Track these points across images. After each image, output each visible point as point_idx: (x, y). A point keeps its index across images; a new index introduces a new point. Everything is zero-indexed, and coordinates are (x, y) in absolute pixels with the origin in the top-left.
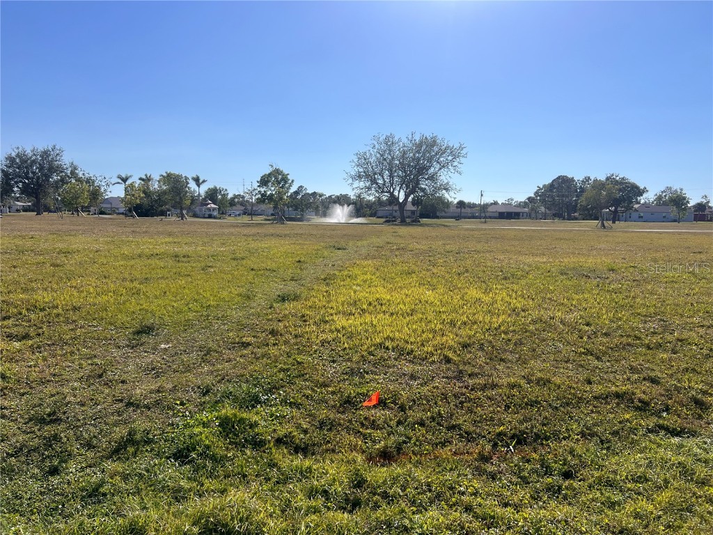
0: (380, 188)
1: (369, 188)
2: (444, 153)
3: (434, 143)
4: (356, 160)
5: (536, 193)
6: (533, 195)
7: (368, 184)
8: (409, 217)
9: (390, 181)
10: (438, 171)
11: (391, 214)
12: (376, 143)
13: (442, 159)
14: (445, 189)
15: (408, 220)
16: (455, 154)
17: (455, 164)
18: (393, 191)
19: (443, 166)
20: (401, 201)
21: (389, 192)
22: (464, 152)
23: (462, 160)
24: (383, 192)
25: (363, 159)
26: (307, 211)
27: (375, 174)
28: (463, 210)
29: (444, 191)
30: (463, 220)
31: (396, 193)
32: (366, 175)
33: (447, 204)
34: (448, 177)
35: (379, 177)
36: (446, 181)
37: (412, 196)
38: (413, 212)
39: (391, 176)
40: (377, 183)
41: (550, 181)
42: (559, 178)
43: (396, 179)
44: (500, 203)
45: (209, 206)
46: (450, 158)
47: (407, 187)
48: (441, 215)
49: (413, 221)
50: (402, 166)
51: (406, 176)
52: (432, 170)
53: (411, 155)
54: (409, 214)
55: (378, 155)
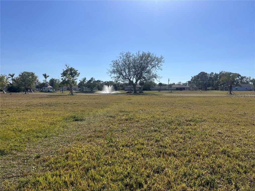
0: (124, 77)
1: (119, 77)
2: (154, 60)
3: (149, 56)
4: (112, 64)
5: (192, 79)
6: (190, 80)
7: (118, 75)
8: (138, 90)
9: (129, 74)
10: (151, 69)
11: (131, 89)
12: (121, 56)
13: (153, 63)
14: (155, 77)
15: (138, 92)
16: (159, 61)
17: (159, 65)
18: (130, 78)
19: (153, 67)
20: (134, 83)
21: (128, 79)
22: (163, 60)
23: (162, 63)
24: (125, 79)
25: (116, 63)
26: (93, 88)
27: (121, 70)
28: (161, 87)
29: (154, 78)
30: (161, 91)
31: (132, 80)
32: (117, 71)
33: (155, 84)
34: (156, 71)
35: (124, 72)
36: (155, 73)
37: (139, 80)
38: (140, 88)
39: (129, 71)
40: (122, 75)
41: (198, 74)
42: (201, 73)
43: (131, 73)
44: (176, 84)
45: (48, 87)
46: (157, 63)
47: (137, 76)
48: (152, 89)
49: (140, 92)
50: (134, 67)
51: (136, 71)
52: (148, 68)
53: (138, 61)
54: (138, 89)
55: (123, 62)
